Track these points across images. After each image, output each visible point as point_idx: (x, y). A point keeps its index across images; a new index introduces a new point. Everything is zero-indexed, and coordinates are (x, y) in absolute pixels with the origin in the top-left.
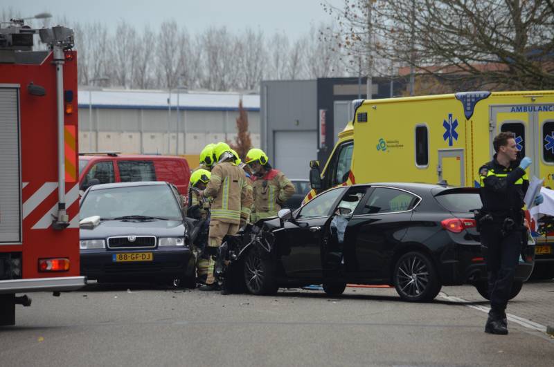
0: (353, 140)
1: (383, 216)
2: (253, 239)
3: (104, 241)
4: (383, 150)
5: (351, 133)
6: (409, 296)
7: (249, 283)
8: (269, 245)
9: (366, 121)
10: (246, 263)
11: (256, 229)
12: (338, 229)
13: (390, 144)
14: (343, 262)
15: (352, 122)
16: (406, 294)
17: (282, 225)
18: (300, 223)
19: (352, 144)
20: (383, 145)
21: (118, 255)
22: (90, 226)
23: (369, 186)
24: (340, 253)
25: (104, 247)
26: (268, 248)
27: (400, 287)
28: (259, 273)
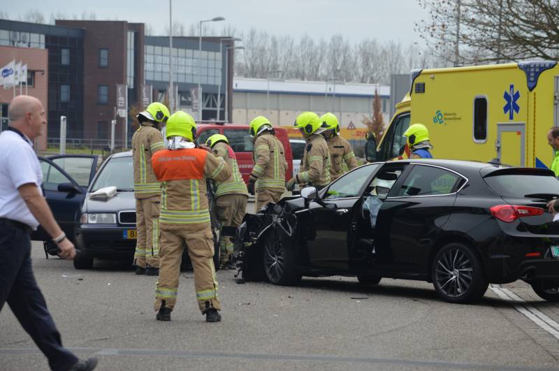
0: (409, 112)
1: (423, 200)
2: (274, 220)
3: (115, 215)
4: (440, 123)
5: (408, 104)
6: (450, 295)
7: (268, 271)
8: (290, 227)
9: (424, 91)
10: (266, 247)
11: (279, 209)
12: (371, 211)
13: (448, 117)
14: (374, 252)
15: (409, 93)
16: (445, 293)
17: (307, 205)
18: (327, 204)
19: (409, 116)
20: (440, 117)
21: (129, 232)
22: (104, 198)
23: (408, 163)
24: (372, 240)
25: (115, 222)
26: (289, 231)
27: (439, 285)
28: (280, 260)
